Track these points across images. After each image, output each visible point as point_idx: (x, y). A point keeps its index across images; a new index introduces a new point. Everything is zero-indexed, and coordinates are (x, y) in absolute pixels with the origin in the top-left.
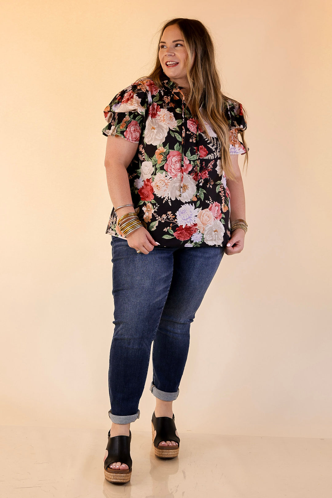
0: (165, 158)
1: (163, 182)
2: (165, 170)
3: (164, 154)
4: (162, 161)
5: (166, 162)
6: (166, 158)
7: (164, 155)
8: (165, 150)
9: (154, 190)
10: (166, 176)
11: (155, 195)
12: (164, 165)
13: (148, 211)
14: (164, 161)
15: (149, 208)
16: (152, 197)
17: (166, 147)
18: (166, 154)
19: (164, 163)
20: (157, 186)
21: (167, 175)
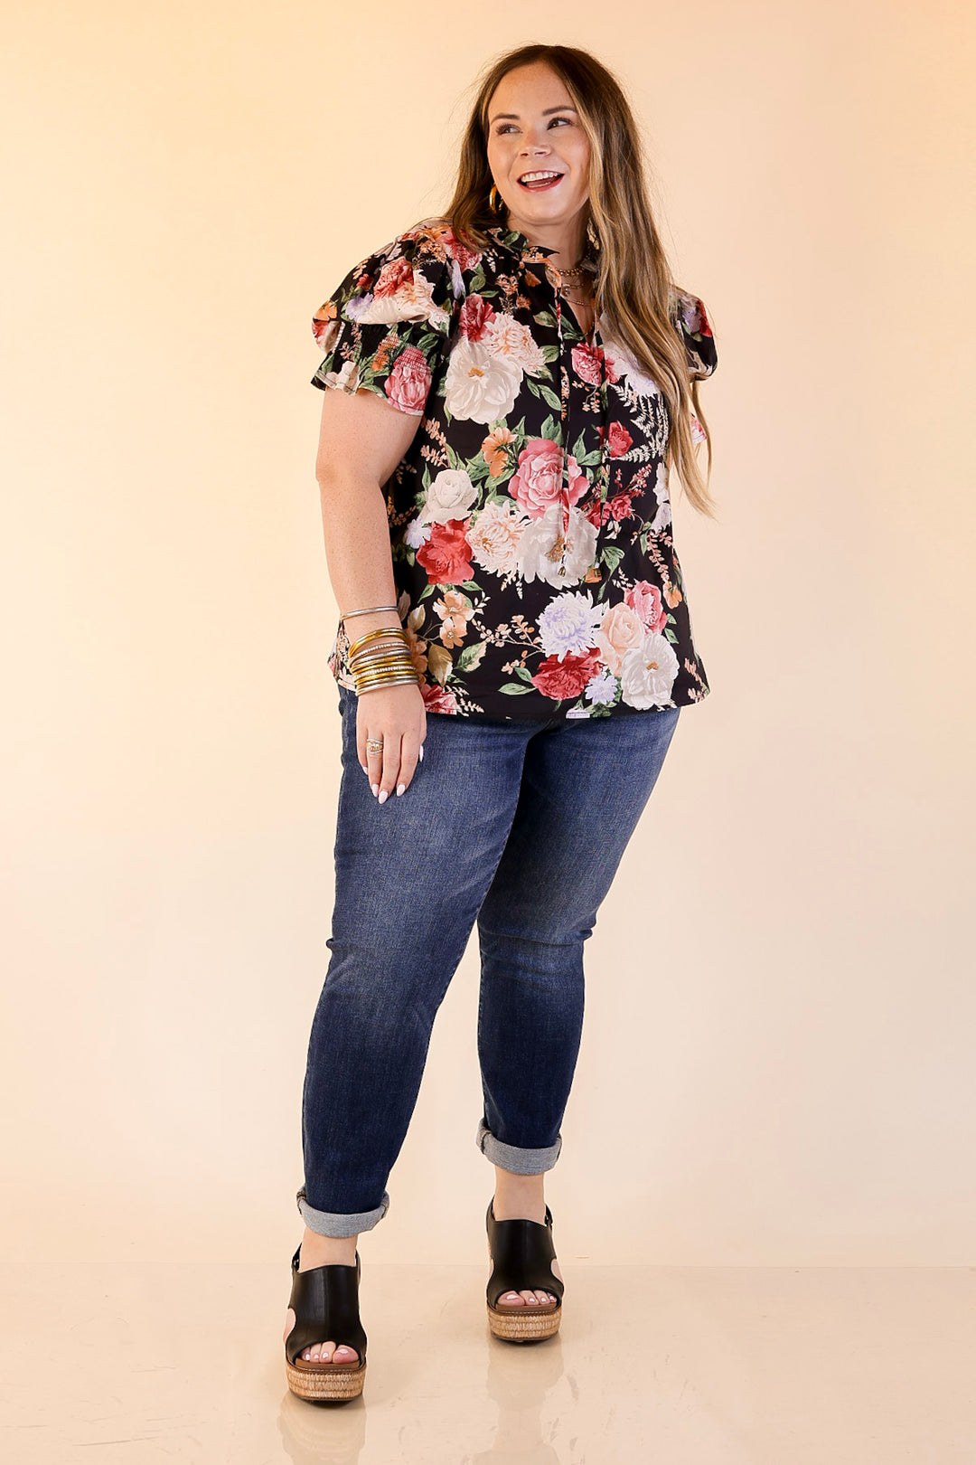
0: (514, 462)
1: (503, 529)
2: (509, 495)
3: (511, 448)
4: (505, 469)
5: (516, 472)
6: (516, 460)
7: (510, 451)
8: (513, 438)
9: (475, 553)
10: (512, 513)
11: (476, 567)
12: (508, 481)
13: (452, 615)
14: (509, 467)
15: (456, 605)
16: (469, 573)
17: (517, 427)
18: (517, 447)
19: (508, 474)
20: (485, 541)
21: (514, 509)
